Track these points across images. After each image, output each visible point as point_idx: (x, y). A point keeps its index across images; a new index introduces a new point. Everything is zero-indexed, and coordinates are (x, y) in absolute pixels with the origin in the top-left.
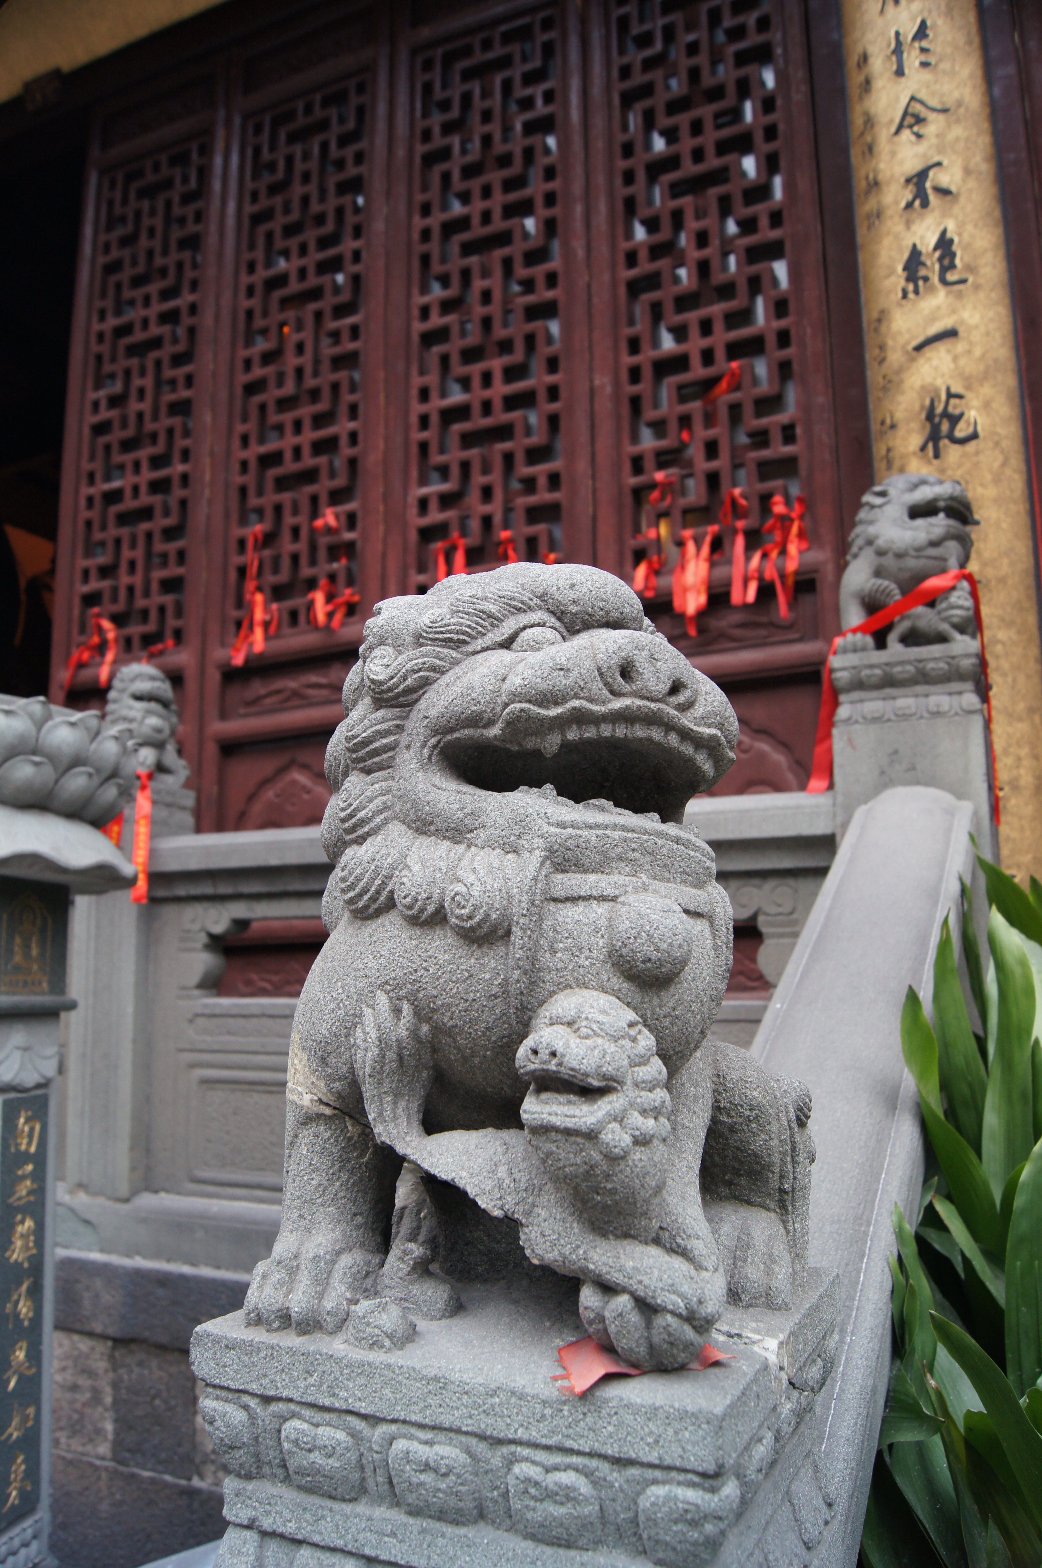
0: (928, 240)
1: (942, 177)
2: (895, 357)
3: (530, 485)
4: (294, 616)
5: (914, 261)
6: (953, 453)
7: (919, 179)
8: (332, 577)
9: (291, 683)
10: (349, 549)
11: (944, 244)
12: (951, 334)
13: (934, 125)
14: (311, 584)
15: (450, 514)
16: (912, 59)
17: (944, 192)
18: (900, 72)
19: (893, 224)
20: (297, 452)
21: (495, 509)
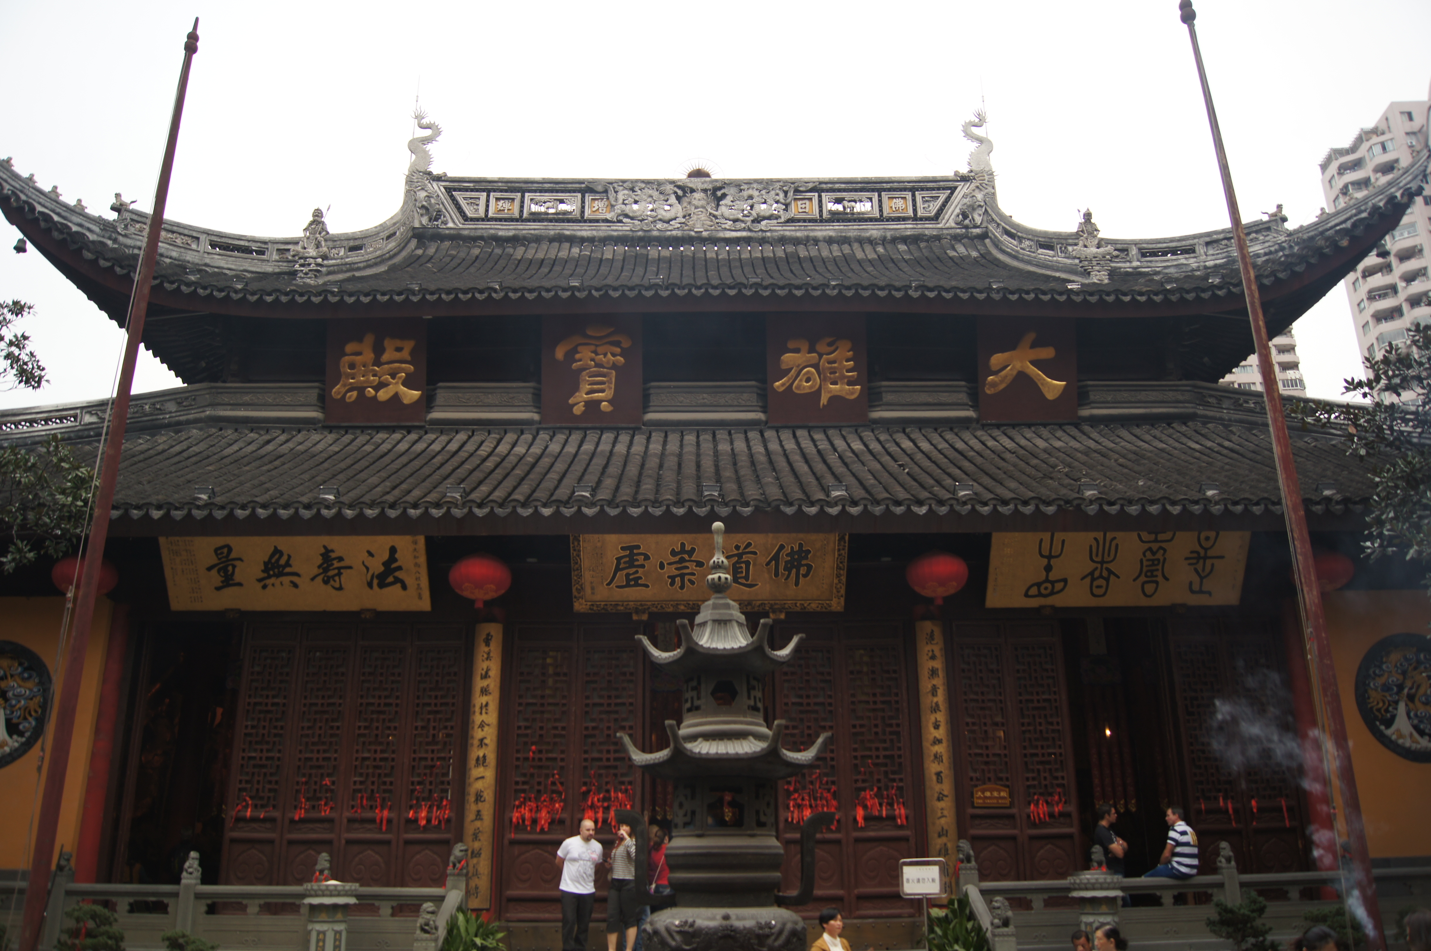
0: (481, 755)
1: (486, 741)
2: (472, 780)
3: (385, 783)
4: (314, 807)
5: (478, 759)
6: (480, 804)
7: (481, 740)
8: (326, 798)
9: (311, 826)
10: (332, 791)
11: (484, 756)
12: (483, 777)
13: (486, 728)
14: (320, 799)
15: (362, 787)
16: (484, 711)
17: (486, 745)
18: (481, 713)
19: (475, 749)
20: (318, 759)
21: (375, 787)
